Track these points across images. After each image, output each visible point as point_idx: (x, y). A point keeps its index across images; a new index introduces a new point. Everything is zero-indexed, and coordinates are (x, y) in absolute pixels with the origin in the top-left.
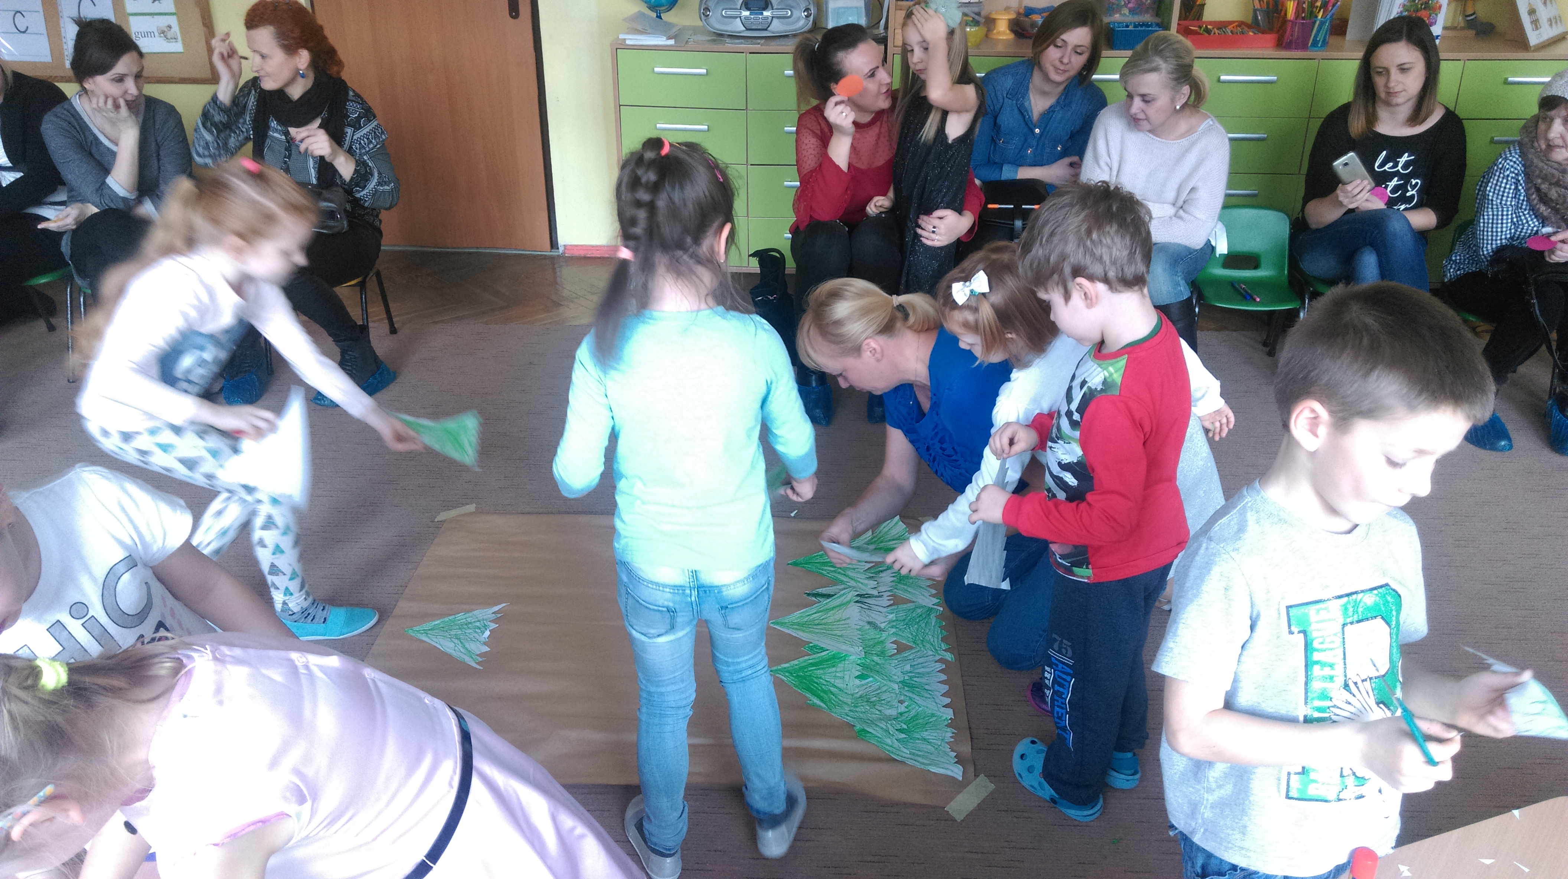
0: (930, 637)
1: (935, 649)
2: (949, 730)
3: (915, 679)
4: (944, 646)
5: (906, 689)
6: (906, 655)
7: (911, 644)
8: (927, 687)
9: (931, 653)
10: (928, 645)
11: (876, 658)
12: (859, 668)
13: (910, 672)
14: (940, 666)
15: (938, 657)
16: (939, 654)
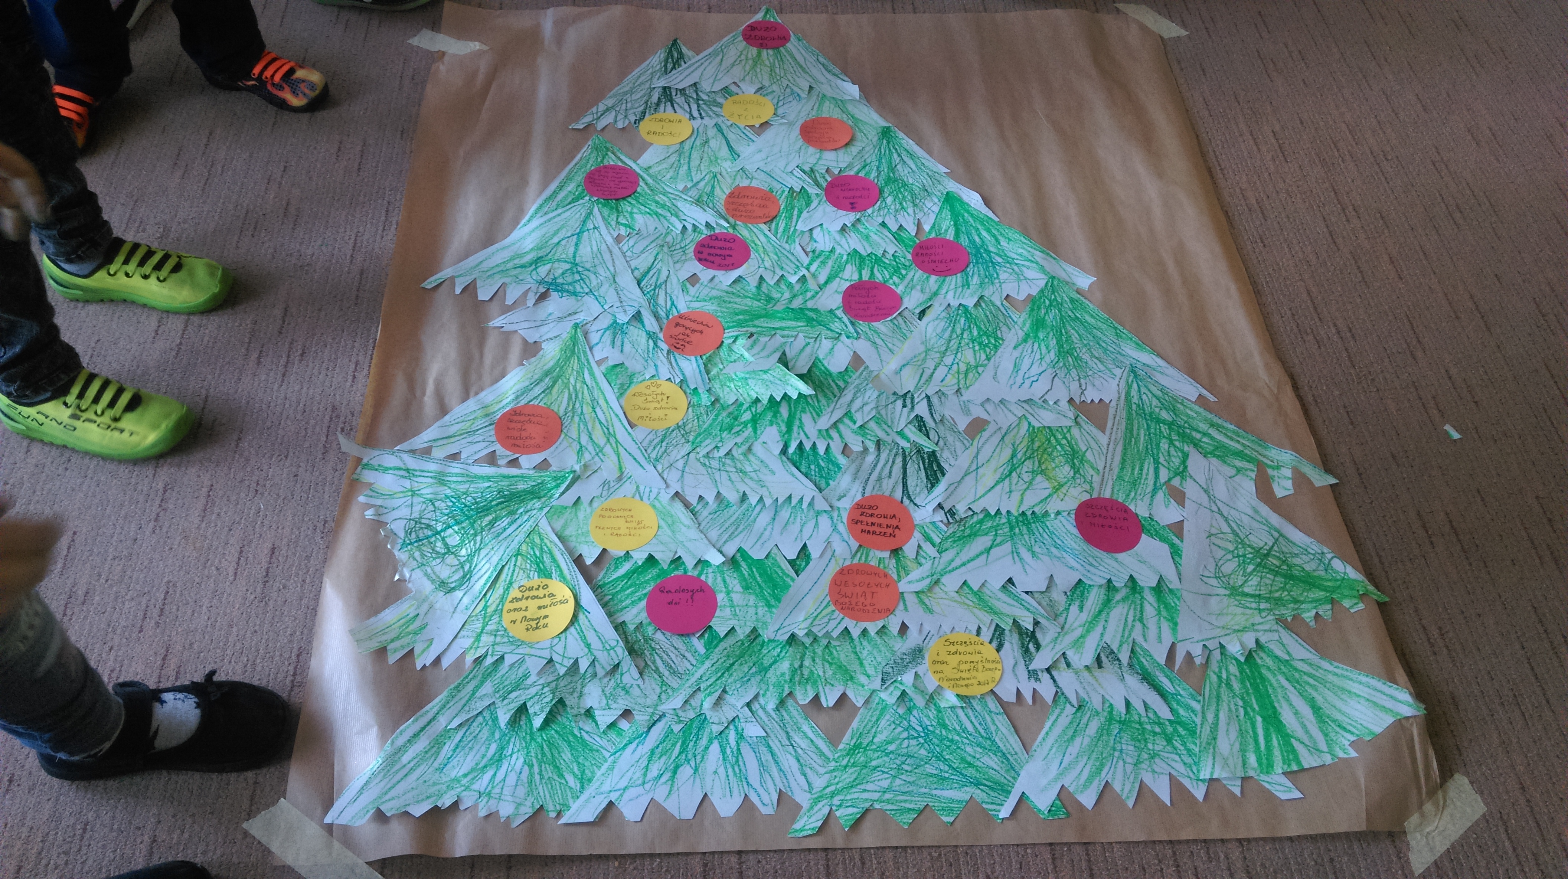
0: (885, 784)
1: (833, 795)
2: (527, 811)
3: (715, 747)
4: (846, 815)
5: (677, 728)
6: (806, 728)
7: (847, 740)
8: (686, 771)
9: (818, 783)
10: (848, 777)
11: (785, 666)
12: (742, 633)
13: (741, 736)
14: (766, 804)
15: (802, 798)
16: (817, 801)
